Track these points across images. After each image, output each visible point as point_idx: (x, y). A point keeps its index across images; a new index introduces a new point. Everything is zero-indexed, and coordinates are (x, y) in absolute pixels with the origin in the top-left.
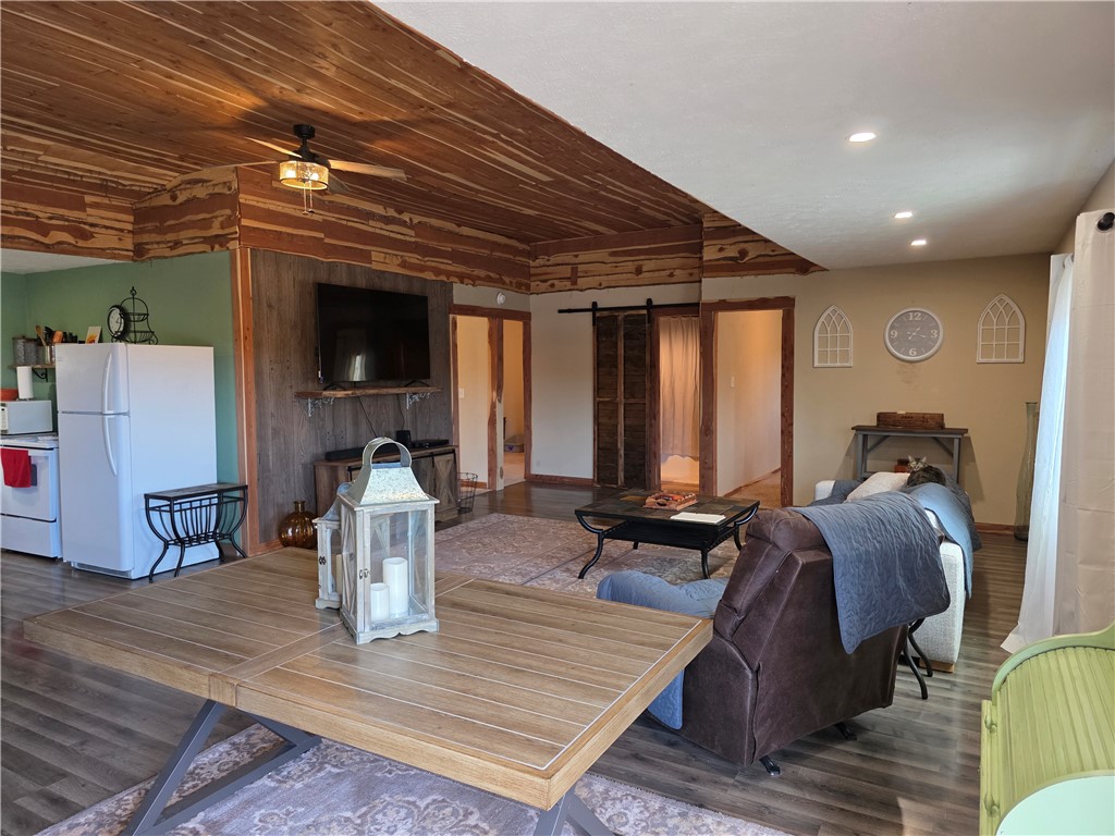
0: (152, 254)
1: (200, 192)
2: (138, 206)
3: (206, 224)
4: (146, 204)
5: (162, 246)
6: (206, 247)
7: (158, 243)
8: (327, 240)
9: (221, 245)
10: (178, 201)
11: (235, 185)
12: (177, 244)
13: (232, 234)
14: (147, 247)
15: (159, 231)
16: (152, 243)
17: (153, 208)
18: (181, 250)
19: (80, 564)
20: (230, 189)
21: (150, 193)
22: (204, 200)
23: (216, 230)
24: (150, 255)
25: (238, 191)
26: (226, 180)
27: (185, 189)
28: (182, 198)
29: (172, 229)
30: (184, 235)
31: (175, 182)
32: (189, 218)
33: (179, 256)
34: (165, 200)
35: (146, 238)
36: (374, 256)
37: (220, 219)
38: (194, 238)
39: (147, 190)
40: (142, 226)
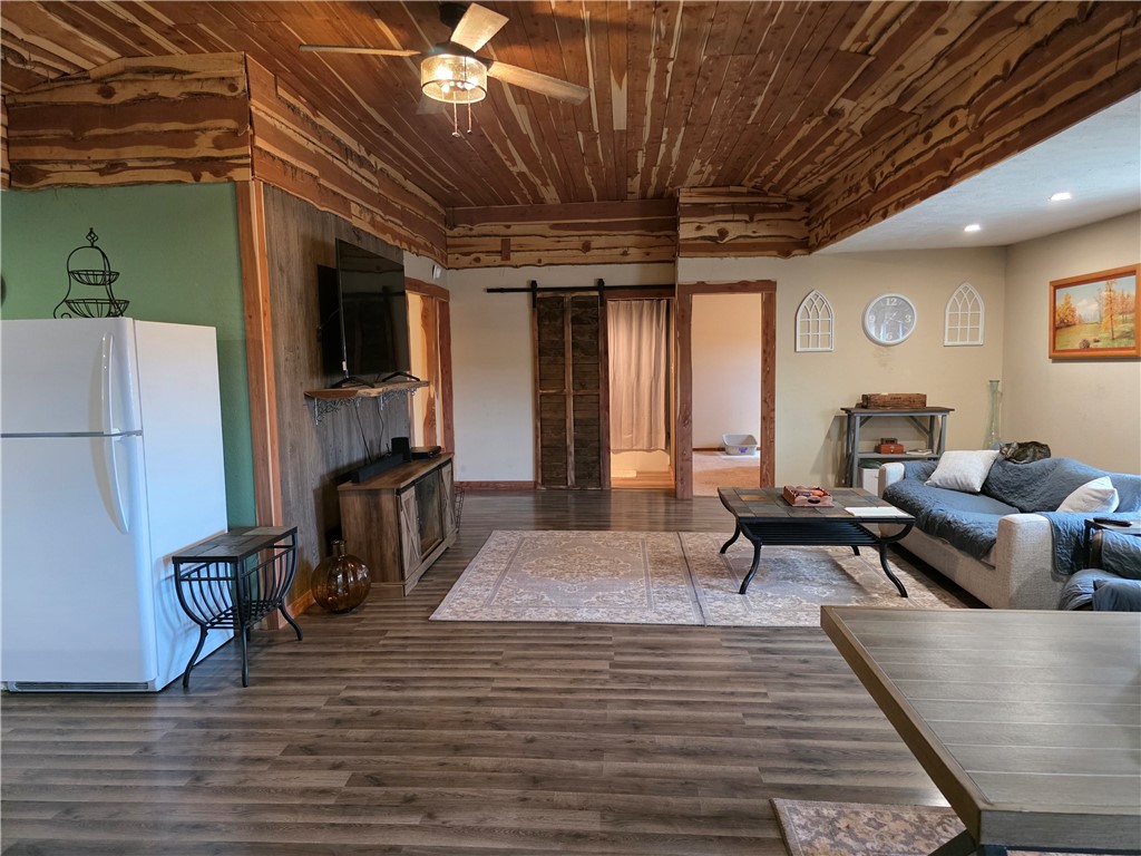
0: (54, 179)
1: (166, 88)
2: (22, 99)
3: (186, 139)
4: (44, 98)
5: (78, 167)
6: (187, 177)
7: (70, 162)
8: (322, 181)
9: (216, 173)
10: (116, 99)
11: (242, 84)
12: (114, 166)
13: (240, 157)
14: (45, 167)
15: (72, 142)
16: (56, 162)
17: (55, 105)
18: (125, 176)
19: (19, 684)
20: (233, 88)
21: (47, 80)
22: (175, 102)
23: (203, 148)
24: (50, 181)
25: (248, 94)
26: (225, 73)
27: (132, 81)
28: (124, 93)
29: (100, 141)
30: (128, 153)
31: (108, 69)
32: (141, 126)
33: (122, 185)
34: (89, 94)
35: (39, 153)
36: (355, 209)
37: (216, 133)
38: (155, 159)
39: (42, 71)
40: (30, 133)
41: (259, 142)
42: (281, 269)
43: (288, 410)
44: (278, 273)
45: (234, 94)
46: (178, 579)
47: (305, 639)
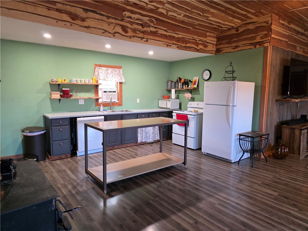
0: (224, 51)
1: (251, 27)
2: (220, 35)
3: (253, 38)
4: (224, 34)
5: (229, 48)
6: (253, 47)
7: (227, 47)
8: (289, 42)
9: (260, 45)
10: (239, 32)
11: (270, 22)
12: (237, 47)
13: (267, 40)
14: (222, 49)
15: (229, 43)
16: (225, 48)
17: (226, 35)
18: (239, 49)
19: (207, 153)
20: (267, 23)
21: (226, 30)
22: (253, 30)
23: (258, 39)
24: (223, 52)
25: (271, 24)
26: (266, 20)
27: (243, 27)
28: (241, 30)
29: (235, 42)
30: (240, 44)
31: (238, 25)
32: (244, 37)
33: (238, 51)
34: (234, 32)
35: (222, 46)
36: (298, 48)
37: (261, 35)
38: (246, 44)
39: (225, 29)
40: (220, 42)
41: (273, 36)
42: (274, 67)
43: (270, 104)
44: (273, 69)
45: (267, 25)
46: (240, 139)
47: (268, 162)
